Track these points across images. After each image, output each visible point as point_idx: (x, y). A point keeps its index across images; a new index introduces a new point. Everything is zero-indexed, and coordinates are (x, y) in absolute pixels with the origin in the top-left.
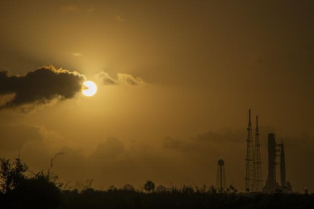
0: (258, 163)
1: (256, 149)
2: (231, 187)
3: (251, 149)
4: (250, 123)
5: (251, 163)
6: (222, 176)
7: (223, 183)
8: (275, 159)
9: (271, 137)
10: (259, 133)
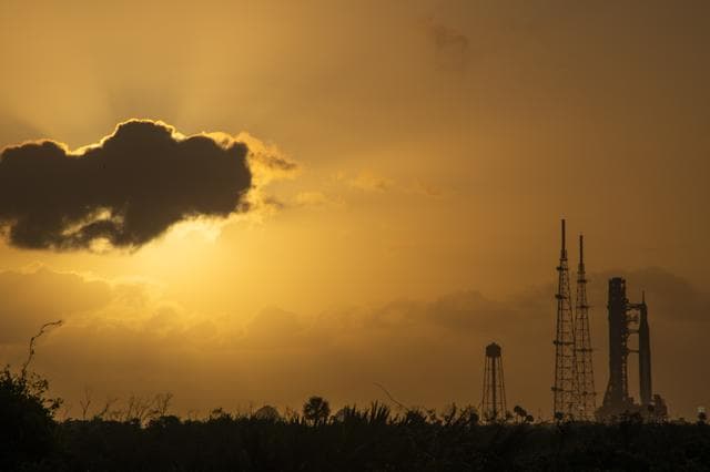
0: (583, 350)
1: (579, 317)
2: (518, 409)
3: (566, 317)
4: (564, 254)
5: (568, 351)
6: (497, 384)
7: (498, 400)
8: (625, 340)
9: (617, 287)
10: (586, 277)
